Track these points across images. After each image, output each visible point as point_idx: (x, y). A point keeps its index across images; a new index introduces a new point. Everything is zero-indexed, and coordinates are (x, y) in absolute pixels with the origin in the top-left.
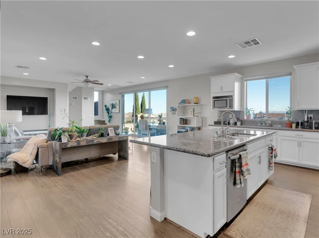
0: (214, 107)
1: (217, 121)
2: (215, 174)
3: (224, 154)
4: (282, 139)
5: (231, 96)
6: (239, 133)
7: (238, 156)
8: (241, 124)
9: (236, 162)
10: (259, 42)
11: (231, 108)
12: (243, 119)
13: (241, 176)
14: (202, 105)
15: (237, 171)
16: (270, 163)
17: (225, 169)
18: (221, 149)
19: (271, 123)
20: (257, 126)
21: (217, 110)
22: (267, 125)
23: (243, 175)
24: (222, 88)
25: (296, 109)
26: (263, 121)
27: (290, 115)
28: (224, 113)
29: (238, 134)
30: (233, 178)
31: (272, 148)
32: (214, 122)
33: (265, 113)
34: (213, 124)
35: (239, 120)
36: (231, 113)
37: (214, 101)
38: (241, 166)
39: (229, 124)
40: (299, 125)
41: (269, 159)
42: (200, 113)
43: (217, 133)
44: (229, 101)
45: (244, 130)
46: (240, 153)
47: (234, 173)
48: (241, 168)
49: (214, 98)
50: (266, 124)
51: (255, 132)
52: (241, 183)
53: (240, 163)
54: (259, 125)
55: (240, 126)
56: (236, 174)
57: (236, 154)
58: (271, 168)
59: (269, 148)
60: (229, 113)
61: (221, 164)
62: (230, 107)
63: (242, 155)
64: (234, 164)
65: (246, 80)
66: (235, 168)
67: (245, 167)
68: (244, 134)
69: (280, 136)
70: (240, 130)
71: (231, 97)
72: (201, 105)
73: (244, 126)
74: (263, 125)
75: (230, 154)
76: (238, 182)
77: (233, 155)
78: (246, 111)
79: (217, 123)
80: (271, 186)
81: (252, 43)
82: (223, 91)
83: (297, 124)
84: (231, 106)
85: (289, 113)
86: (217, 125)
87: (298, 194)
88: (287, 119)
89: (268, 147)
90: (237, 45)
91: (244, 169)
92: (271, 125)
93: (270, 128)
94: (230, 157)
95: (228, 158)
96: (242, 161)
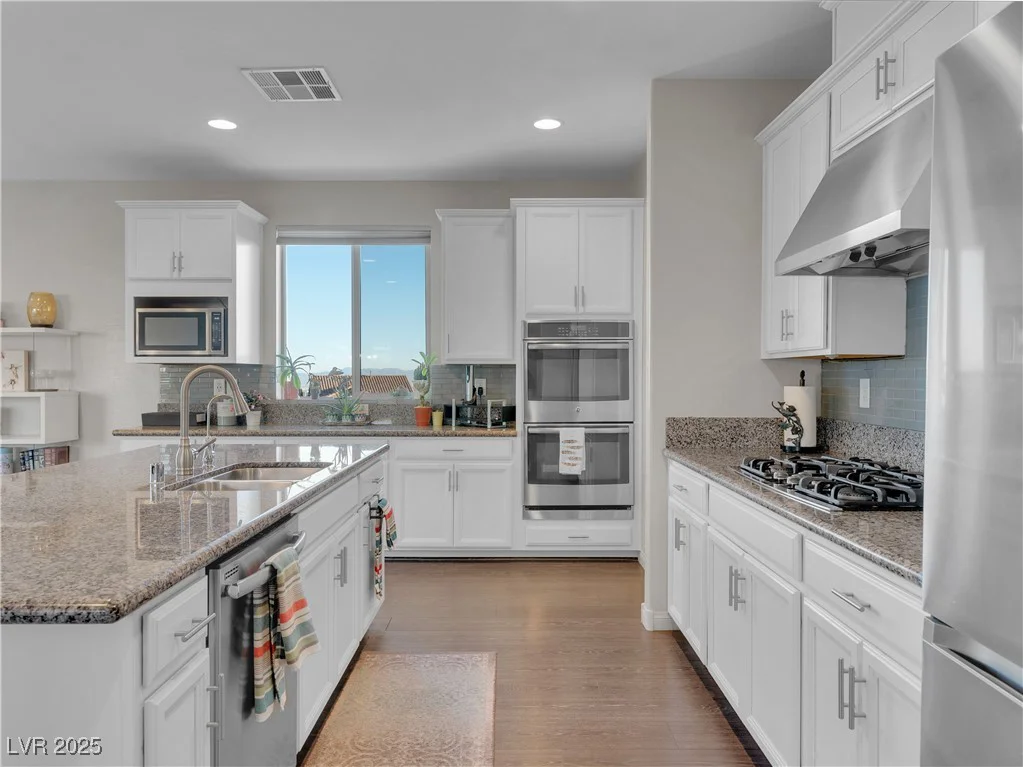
0: (143, 346)
1: (156, 410)
2: (151, 700)
3: (195, 581)
4: (405, 470)
5: (223, 301)
6: (256, 461)
7: (262, 575)
8: (264, 421)
9: (256, 602)
10: (333, 90)
11: (222, 352)
12: (269, 401)
13: (277, 662)
14: (79, 334)
15: (258, 644)
16: (374, 568)
17: (206, 653)
18: (182, 562)
19: (371, 411)
20: (324, 425)
21: (154, 361)
22: (357, 420)
23: (282, 656)
24: (178, 262)
25: (444, 362)
26: (343, 405)
27: (426, 382)
28: (195, 376)
29: (255, 466)
30: (242, 683)
31: (380, 510)
32: (143, 415)
33: (351, 375)
34: (138, 424)
35: (256, 406)
36: (224, 376)
37: (143, 316)
38: (275, 619)
39: (214, 422)
40: (451, 417)
41: (370, 553)
42: (70, 375)
43: (157, 470)
44: (213, 321)
45: (273, 447)
46: (270, 560)
47: (244, 659)
48: (275, 625)
49: (141, 302)
50: (353, 417)
51: (315, 452)
52: (275, 692)
53: (272, 602)
54: (330, 420)
55: (258, 429)
56: (255, 659)
57: (255, 569)
58: (377, 586)
59: (371, 509)
60: (214, 372)
61: (185, 640)
62: (216, 347)
63: (278, 566)
64: (247, 616)
65: (282, 240)
66: (251, 632)
67: (291, 621)
68: (276, 465)
69: (398, 459)
70: (258, 447)
71: (220, 305)
72: (72, 337)
73: (276, 429)
74: (346, 420)
75: (228, 575)
76: (263, 693)
77: (242, 576)
78: (282, 367)
79: (159, 421)
80: (377, 657)
81: (307, 86)
82: (184, 275)
83: (447, 411)
84: (222, 344)
85: (424, 374)
86: (157, 431)
87: (458, 659)
88: (419, 397)
89: (367, 506)
90: (246, 73)
91: (288, 629)
92: (368, 421)
93: (365, 430)
94: (227, 586)
95: (217, 593)
96: (280, 596)
